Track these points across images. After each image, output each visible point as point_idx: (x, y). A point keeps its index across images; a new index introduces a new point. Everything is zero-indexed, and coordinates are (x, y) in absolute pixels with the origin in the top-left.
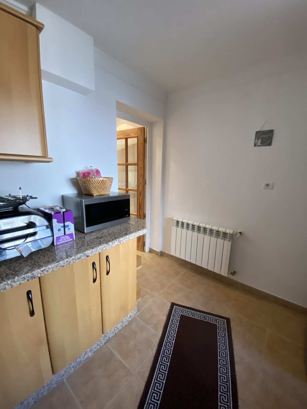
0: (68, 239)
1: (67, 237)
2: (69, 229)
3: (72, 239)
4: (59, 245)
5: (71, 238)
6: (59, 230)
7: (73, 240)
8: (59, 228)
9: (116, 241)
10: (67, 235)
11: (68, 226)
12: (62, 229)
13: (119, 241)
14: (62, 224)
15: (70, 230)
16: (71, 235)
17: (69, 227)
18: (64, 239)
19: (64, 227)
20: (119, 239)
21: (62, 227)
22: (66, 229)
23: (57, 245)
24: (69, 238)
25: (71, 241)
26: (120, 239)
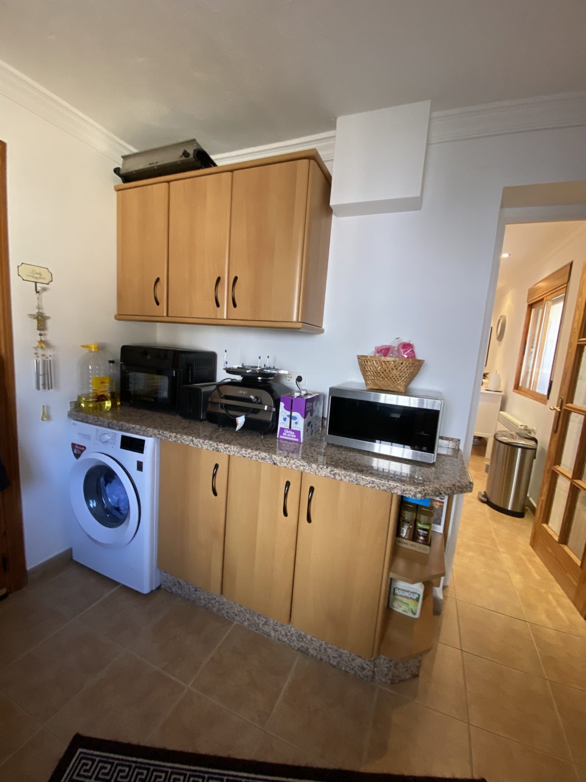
0: (292, 437)
1: (292, 433)
2: (296, 423)
3: (297, 440)
4: (281, 439)
5: (296, 438)
6: (285, 419)
7: (300, 443)
8: (285, 417)
9: (327, 468)
10: (293, 431)
11: (295, 418)
12: (288, 419)
13: (332, 472)
14: (289, 413)
15: (297, 425)
16: (297, 433)
17: (297, 421)
18: (289, 435)
19: (291, 417)
20: (333, 468)
21: (288, 416)
22: (293, 421)
23: (279, 439)
24: (295, 437)
25: (295, 442)
26: (335, 469)
